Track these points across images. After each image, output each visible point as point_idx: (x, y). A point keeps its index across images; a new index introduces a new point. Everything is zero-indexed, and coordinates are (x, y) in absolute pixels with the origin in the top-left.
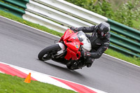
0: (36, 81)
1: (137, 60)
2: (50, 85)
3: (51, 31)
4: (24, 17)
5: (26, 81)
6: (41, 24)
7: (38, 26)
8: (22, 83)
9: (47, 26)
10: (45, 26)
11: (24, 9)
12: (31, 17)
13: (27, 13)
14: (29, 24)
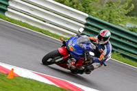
0: (19, 76)
1: (118, 55)
2: (32, 80)
3: (33, 28)
4: (6, 14)
5: (9, 77)
6: (23, 21)
7: (20, 23)
8: (4, 78)
9: (29, 23)
10: (27, 22)
11: (7, 6)
12: (13, 14)
13: (9, 10)
14: (11, 20)
